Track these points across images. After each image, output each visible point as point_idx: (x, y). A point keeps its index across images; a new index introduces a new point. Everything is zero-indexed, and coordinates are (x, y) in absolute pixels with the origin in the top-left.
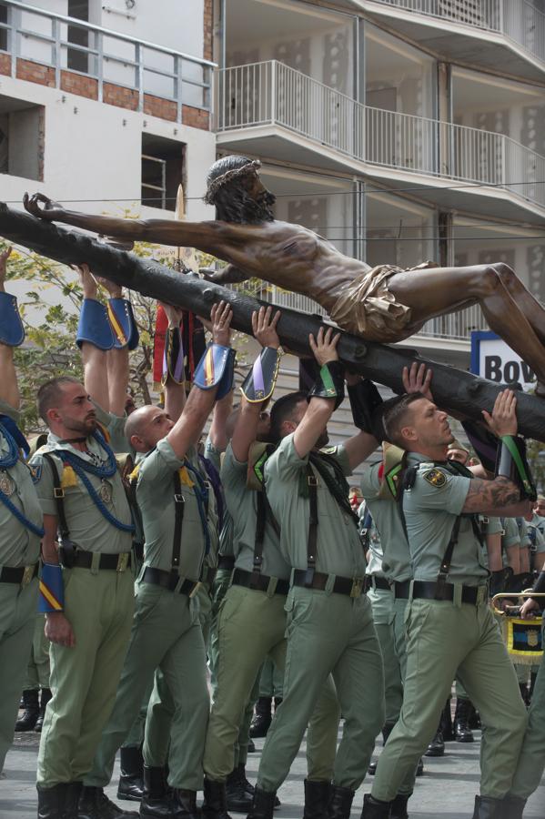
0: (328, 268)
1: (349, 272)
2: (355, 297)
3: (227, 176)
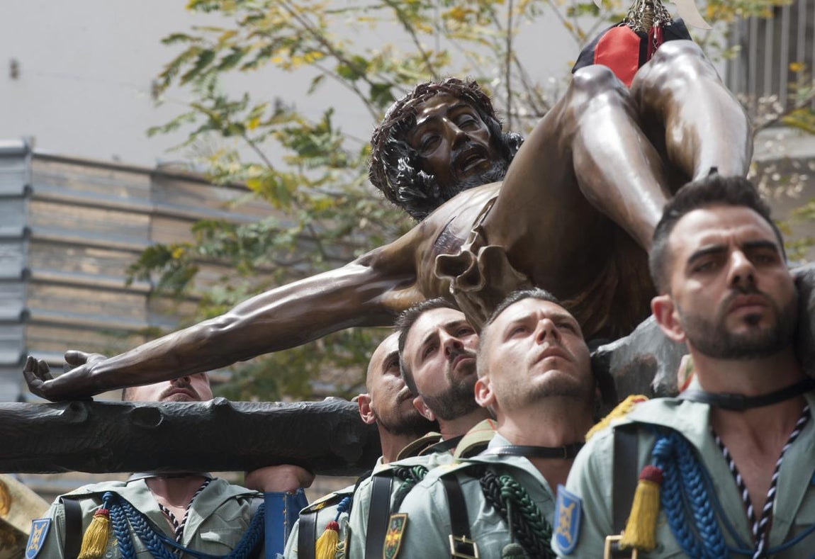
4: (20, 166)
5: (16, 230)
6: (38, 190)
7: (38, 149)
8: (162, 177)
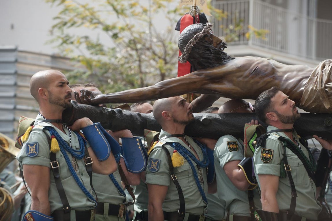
0: (286, 76)
1: (301, 73)
2: (316, 87)
3: (195, 39)
4: (14, 54)
5: (13, 71)
6: (20, 60)
7: (20, 48)
8: (54, 57)
